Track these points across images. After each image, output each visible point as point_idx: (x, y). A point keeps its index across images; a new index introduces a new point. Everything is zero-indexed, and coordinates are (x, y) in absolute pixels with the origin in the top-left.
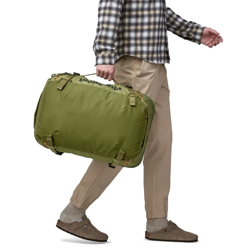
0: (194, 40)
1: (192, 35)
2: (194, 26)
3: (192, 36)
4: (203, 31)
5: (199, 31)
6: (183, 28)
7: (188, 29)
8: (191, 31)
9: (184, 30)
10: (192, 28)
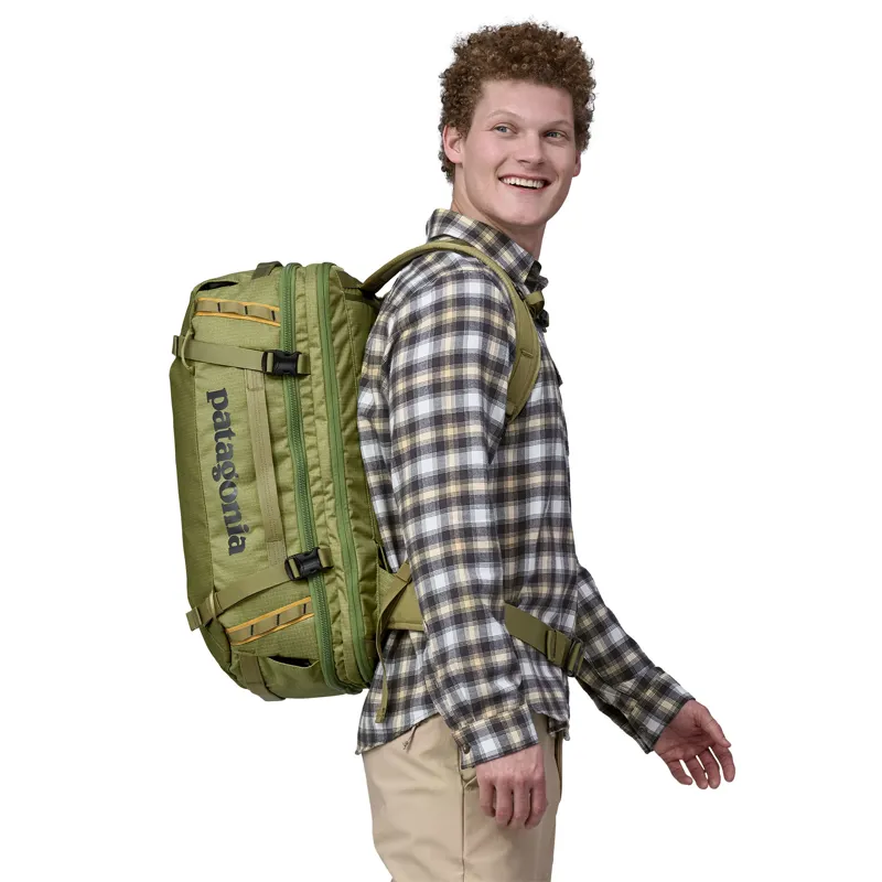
0: (633, 729)
1: (636, 709)
2: (655, 679)
3: (633, 713)
4: (679, 708)
5: (667, 705)
6: (613, 669)
7: (629, 685)
8: (635, 695)
9: (612, 682)
10: (644, 683)
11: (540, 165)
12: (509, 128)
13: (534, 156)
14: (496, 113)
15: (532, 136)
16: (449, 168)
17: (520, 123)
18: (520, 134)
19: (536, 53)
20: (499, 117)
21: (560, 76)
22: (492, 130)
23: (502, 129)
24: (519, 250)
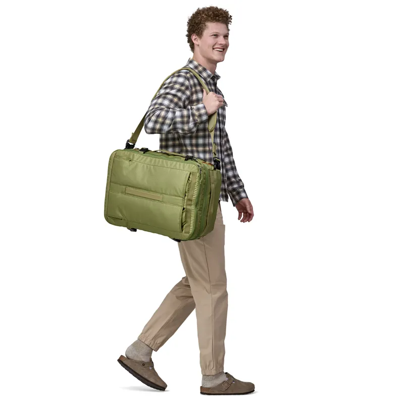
24: (209, 72)
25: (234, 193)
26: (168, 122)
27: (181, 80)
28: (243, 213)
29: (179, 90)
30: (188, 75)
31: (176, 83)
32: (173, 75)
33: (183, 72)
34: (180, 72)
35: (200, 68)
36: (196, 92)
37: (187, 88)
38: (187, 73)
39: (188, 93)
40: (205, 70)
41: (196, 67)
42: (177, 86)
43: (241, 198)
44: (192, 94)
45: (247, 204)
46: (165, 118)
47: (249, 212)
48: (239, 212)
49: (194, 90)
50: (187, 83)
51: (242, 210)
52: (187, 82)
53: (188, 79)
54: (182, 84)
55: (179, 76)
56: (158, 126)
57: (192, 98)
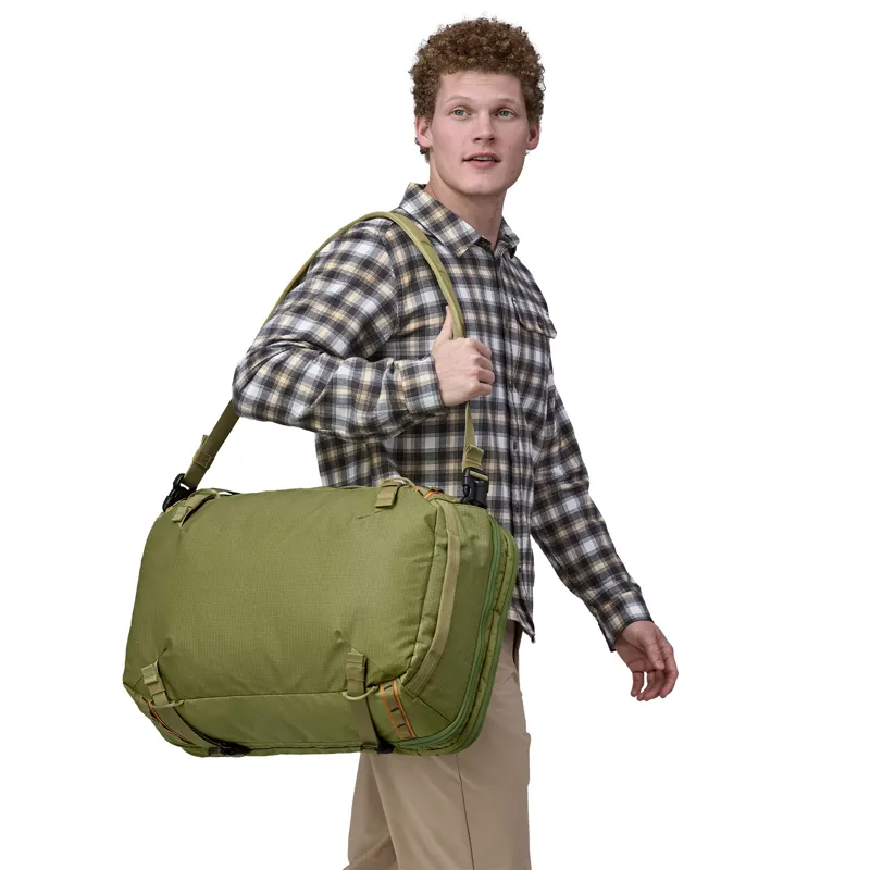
6: (582, 577)
11: (492, 140)
12: (464, 111)
13: (485, 133)
14: (452, 99)
15: (483, 115)
16: (425, 151)
17: (472, 106)
18: (474, 115)
19: (481, 46)
20: (454, 102)
21: (505, 63)
22: (450, 113)
23: (458, 112)
24: (467, 228)
25: (607, 607)
26: (304, 389)
27: (364, 249)
28: (645, 674)
29: (355, 283)
30: (390, 234)
31: (345, 257)
32: (341, 237)
33: (372, 225)
34: (363, 225)
35: (439, 215)
36: (415, 287)
37: (383, 274)
38: (384, 228)
39: (386, 290)
40: (452, 218)
41: (425, 212)
42: (349, 268)
43: (629, 621)
44: (401, 293)
45: (650, 641)
46: (298, 376)
47: (659, 665)
48: (634, 672)
49: (406, 279)
50: (383, 258)
51: (640, 665)
52: (386, 255)
53: (388, 247)
54: (367, 264)
55: (359, 237)
56: (274, 398)
57: (402, 306)
